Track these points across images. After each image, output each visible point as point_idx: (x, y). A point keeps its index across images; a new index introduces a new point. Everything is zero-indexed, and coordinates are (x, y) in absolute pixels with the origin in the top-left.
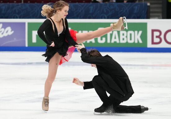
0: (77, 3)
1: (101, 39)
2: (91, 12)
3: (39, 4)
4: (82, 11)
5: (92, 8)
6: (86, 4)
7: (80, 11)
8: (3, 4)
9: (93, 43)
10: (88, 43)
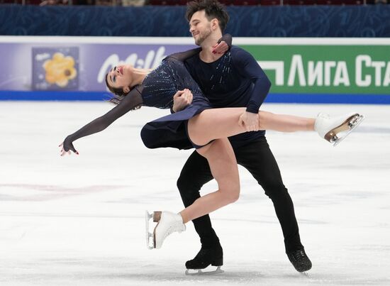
0: (315, 6)
1: (363, 79)
2: (343, 23)
3: (237, 7)
4: (325, 22)
5: (345, 14)
6: (333, 7)
7: (322, 21)
8: (166, 7)
9: (347, 87)
10: (336, 87)
